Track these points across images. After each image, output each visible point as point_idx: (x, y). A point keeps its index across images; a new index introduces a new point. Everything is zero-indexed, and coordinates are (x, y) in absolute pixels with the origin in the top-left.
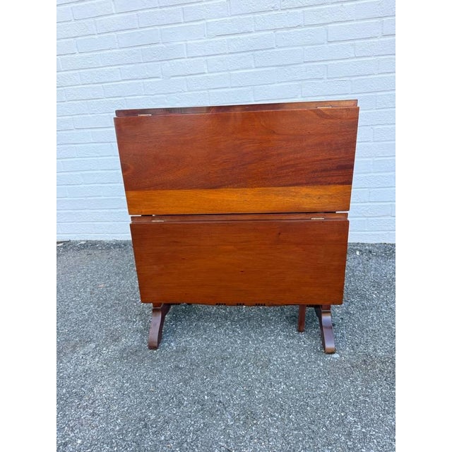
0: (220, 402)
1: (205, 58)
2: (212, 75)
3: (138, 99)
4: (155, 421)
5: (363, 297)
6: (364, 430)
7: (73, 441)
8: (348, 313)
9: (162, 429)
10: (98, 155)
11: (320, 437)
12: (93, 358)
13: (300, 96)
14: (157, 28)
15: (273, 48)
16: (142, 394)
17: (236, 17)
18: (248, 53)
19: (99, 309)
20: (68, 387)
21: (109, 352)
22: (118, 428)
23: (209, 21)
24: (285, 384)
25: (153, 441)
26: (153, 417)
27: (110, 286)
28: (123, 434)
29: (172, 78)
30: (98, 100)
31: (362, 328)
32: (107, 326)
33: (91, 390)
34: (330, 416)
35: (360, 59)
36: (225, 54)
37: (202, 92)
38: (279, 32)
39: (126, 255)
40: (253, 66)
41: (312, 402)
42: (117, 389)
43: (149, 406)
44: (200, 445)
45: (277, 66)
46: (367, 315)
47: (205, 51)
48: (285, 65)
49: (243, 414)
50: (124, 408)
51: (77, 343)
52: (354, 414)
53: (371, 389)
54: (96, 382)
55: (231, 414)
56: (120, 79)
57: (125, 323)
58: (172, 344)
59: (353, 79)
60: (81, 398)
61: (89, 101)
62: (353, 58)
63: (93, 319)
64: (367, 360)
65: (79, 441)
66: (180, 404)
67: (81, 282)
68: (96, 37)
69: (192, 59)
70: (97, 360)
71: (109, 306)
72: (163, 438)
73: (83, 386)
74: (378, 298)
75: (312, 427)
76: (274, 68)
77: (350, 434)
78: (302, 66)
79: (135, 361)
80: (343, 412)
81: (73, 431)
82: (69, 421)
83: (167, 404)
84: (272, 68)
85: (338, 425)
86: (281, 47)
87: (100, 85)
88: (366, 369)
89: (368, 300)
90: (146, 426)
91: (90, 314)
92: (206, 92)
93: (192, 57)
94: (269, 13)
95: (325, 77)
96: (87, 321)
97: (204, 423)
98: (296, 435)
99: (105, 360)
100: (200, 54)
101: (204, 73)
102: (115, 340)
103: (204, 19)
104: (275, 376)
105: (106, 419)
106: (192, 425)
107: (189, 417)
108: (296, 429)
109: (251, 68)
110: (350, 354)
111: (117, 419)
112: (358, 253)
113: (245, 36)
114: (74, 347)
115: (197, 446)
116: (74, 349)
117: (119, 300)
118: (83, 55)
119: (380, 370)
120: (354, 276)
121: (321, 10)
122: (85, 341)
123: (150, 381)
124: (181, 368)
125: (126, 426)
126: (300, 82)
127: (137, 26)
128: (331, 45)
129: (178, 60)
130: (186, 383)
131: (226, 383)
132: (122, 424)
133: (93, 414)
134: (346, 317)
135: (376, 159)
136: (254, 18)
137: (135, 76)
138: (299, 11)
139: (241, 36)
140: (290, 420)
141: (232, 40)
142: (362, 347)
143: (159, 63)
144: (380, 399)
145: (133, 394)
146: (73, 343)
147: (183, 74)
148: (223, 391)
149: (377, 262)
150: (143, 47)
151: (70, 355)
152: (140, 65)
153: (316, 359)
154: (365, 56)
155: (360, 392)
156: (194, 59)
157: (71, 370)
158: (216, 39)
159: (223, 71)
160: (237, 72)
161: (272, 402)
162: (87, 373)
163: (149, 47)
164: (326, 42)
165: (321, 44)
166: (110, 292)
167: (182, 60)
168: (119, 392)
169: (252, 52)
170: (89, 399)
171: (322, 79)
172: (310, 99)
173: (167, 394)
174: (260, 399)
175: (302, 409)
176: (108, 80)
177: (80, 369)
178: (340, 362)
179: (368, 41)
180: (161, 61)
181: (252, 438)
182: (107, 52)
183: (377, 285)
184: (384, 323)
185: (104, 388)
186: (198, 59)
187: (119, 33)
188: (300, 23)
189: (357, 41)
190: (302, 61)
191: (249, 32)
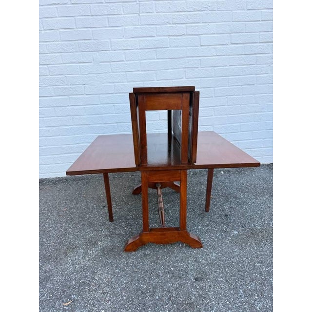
0: (182, 270)
1: (124, 51)
2: (128, 62)
3: (75, 77)
4: (147, 289)
5: (236, 198)
6: (267, 269)
8: (232, 208)
9: (154, 292)
10: (43, 116)
11: (247, 278)
12: (84, 258)
13: (185, 78)
14: (89, 29)
15: (168, 47)
16: (130, 275)
17: (144, 26)
18: (153, 50)
19: (70, 226)
20: (75, 280)
21: (93, 253)
22: (125, 298)
23: (126, 27)
24: (215, 253)
25: (152, 300)
26: (145, 287)
27: (71, 209)
28: (130, 301)
29: (101, 64)
30: (44, 77)
31: (243, 215)
32: (83, 236)
33: (94, 279)
34: (247, 266)
35: (219, 57)
36: (137, 49)
37: (122, 73)
38: (171, 37)
39: (70, 187)
40: (156, 58)
41: (234, 260)
42: (111, 274)
43: (139, 280)
44: (182, 297)
46: (242, 207)
47: (124, 46)
48: (176, 58)
49: (199, 274)
50: (122, 285)
51: (66, 250)
52: (259, 262)
53: (262, 247)
54: (94, 273)
55: (192, 275)
56: (62, 62)
57: (95, 232)
59: (216, 68)
60: (89, 285)
62: (215, 56)
63: (69, 232)
64: (253, 233)
66: (158, 276)
67: (46, 209)
68: (43, 32)
69: (114, 51)
70: (87, 259)
71: (77, 222)
72: (157, 298)
73: (86, 277)
74: (244, 197)
75: (240, 273)
76: (169, 60)
77: (261, 273)
78: (186, 59)
79: (115, 255)
80: (252, 262)
81: (94, 306)
82: (88, 301)
83: (150, 277)
84: (167, 60)
85: (253, 270)
86: (173, 47)
87: (46, 66)
88: (255, 237)
89: (240, 199)
90: (142, 293)
91: (66, 230)
92: (124, 73)
93: (115, 50)
94: (165, 25)
95: (199, 66)
96: (65, 234)
97: (178, 284)
98: (234, 279)
99: (93, 258)
100: (120, 49)
101: (123, 61)
102: (94, 244)
103: (122, 26)
104: (207, 250)
106: (172, 286)
107: (167, 282)
108: (232, 276)
109: (154, 59)
110: (243, 230)
111: (122, 293)
112: (222, 172)
113: (150, 38)
114: (65, 253)
115: (181, 297)
116: (66, 254)
117: (82, 218)
119: (262, 237)
120: (225, 186)
121: (197, 26)
122: (73, 248)
123: (132, 266)
124: (148, 255)
125: (130, 296)
126: (185, 69)
127: (75, 27)
128: (202, 47)
129: (104, 52)
130: (155, 262)
131: (180, 258)
132: (127, 295)
133: (104, 293)
134: (232, 210)
135: (229, 116)
136: (156, 27)
137: (74, 61)
138: (184, 26)
139: (147, 39)
140: (227, 272)
141: (141, 40)
142: (247, 226)
143: (91, 53)
144: (268, 252)
145: (125, 276)
146: (63, 251)
147: (109, 60)
148: (181, 263)
149: (235, 177)
150: (79, 42)
151: (65, 259)
152: (77, 53)
153: (226, 236)
154: (221, 55)
155: (256, 250)
156: (116, 51)
157: (71, 268)
158: (131, 39)
159: (136, 60)
160: (146, 61)
161: (212, 264)
162: (84, 268)
163: (84, 41)
164: (199, 45)
165: (197, 46)
166: (72, 213)
167: (107, 52)
168: (114, 276)
169: (154, 49)
170: (96, 284)
171: (197, 67)
172: (191, 79)
173: (147, 271)
174: (204, 264)
175: (230, 265)
176: (52, 63)
177: (78, 267)
178: (239, 236)
179: (224, 46)
180: (92, 51)
181: (210, 286)
182: (52, 43)
183: (241, 190)
184: (254, 211)
185: (102, 276)
186: (119, 51)
187: (61, 30)
188: (185, 33)
189: (217, 46)
190: (186, 56)
191: (152, 36)
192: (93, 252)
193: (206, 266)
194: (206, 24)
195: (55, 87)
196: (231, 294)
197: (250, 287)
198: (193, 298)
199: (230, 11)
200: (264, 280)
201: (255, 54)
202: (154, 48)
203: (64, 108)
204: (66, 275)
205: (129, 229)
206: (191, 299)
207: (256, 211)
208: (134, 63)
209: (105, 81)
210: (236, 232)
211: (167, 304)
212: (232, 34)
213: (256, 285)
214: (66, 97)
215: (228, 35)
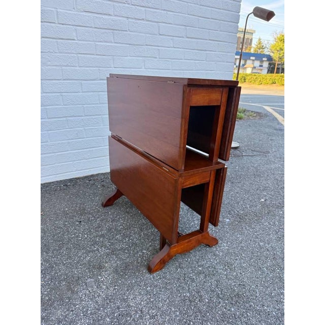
0: (209, 267)
1: (75, 27)
2: (80, 42)
4: (192, 296)
11: (261, 257)
13: (143, 67)
15: (127, 31)
18: (110, 31)
22: (178, 313)
26: (188, 294)
28: (185, 314)
32: (78, 263)
33: (129, 306)
34: (255, 247)
35: (176, 49)
36: (91, 27)
37: (72, 55)
38: (130, 20)
40: (113, 41)
41: (243, 245)
42: (146, 295)
43: (178, 290)
44: (226, 291)
45: (130, 44)
47: (75, 21)
48: (134, 45)
49: (225, 266)
53: (254, 228)
54: (124, 300)
55: (220, 269)
57: (91, 254)
58: (144, 251)
60: (129, 315)
62: (172, 47)
64: (241, 218)
69: (62, 26)
71: (57, 248)
73: (118, 308)
75: (254, 255)
77: (268, 250)
78: (145, 47)
79: (134, 273)
80: (256, 242)
83: (186, 284)
84: (126, 45)
85: (261, 249)
86: (132, 31)
88: (244, 221)
90: (190, 301)
92: (75, 55)
93: (63, 24)
94: (124, 5)
95: (158, 57)
97: (215, 281)
98: (253, 261)
99: (111, 284)
100: (70, 23)
101: (74, 40)
102: (100, 268)
105: (164, 314)
106: (212, 285)
107: (205, 282)
108: (251, 259)
110: (232, 217)
111: (171, 309)
113: (106, 17)
116: (72, 290)
117: (60, 241)
119: (249, 219)
121: (156, 12)
123: (160, 278)
126: (144, 58)
128: (161, 37)
130: (181, 267)
131: (199, 257)
132: (178, 310)
136: (114, 5)
138: (143, 9)
139: (104, 16)
140: (245, 257)
141: (97, 17)
142: (232, 212)
144: (261, 231)
145: (161, 291)
147: (54, 37)
148: (204, 261)
151: (75, 296)
154: (178, 48)
155: (252, 232)
156: (65, 26)
157: (92, 305)
159: (90, 41)
160: (102, 44)
162: (109, 299)
164: (158, 34)
165: (156, 35)
167: (52, 24)
168: (150, 295)
169: (112, 31)
170: (136, 312)
171: (156, 58)
172: (150, 70)
173: (179, 279)
174: (223, 255)
177: (99, 300)
178: (232, 223)
179: (180, 39)
181: (241, 273)
185: (137, 299)
188: (144, 17)
189: (174, 38)
190: (145, 44)
191: (110, 15)
192: (106, 277)
193: (225, 257)
194: (165, 12)
196: (261, 275)
197: (269, 264)
199: (186, 3)
201: (206, 50)
202: (112, 29)
204: (91, 314)
205: (129, 240)
206: (234, 290)
208: (88, 44)
209: (49, 63)
210: (228, 220)
212: (188, 28)
213: (271, 261)
215: (183, 27)
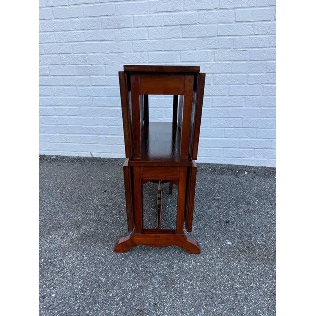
0: (150, 272)
1: (147, 28)
2: (151, 41)
3: (97, 55)
4: (105, 283)
5: (248, 204)
6: (246, 294)
7: (49, 295)
8: (238, 214)
9: (111, 288)
10: (66, 95)
11: (217, 297)
12: (63, 238)
13: (213, 60)
14: (112, 3)
15: (196, 24)
16: (96, 264)
18: (178, 27)
19: (66, 205)
20: (45, 258)
21: (73, 235)
22: (80, 287)
24: (194, 261)
25: (104, 296)
26: (104, 280)
27: (74, 188)
28: (83, 291)
29: (122, 42)
30: (68, 55)
31: (247, 225)
32: (72, 217)
33: (61, 261)
34: (224, 284)
35: (258, 36)
36: (161, 26)
37: (144, 53)
38: (200, 12)
39: (85, 167)
40: (181, 36)
41: (212, 274)
42: (79, 260)
43: (101, 273)
44: (136, 300)
45: (198, 37)
46: (251, 216)
47: (147, 23)
48: (204, 37)
49: (165, 281)
50: (84, 273)
51: (51, 228)
52: (240, 283)
53: (252, 266)
54: (64, 255)
55: (157, 280)
56: (84, 40)
57: (85, 215)
58: (118, 231)
59: (252, 50)
60: (54, 266)
61: (61, 55)
62: (252, 35)
63: (62, 211)
64: (250, 247)
65: (54, 295)
66: (123, 272)
67: (54, 185)
68: (67, 7)
69: (137, 28)
70: (65, 240)
71: (74, 203)
72: (111, 295)
73: (55, 258)
74: (259, 205)
75: (212, 290)
76: (196, 39)
77: (236, 296)
78: (216, 38)
79: (92, 242)
80: (232, 281)
81: (49, 288)
82: (47, 281)
83: (113, 272)
84: (194, 39)
85: (229, 290)
86: (202, 24)
87: (70, 44)
88: (249, 253)
89: (252, 206)
90: (99, 286)
91: (60, 208)
92: (146, 53)
93: (137, 27)
95: (232, 47)
96: (58, 212)
97: (139, 286)
98: (201, 295)
99: (71, 240)
100: (143, 25)
101: (145, 39)
102: (78, 227)
105: (72, 281)
106: (131, 287)
107: (129, 281)
108: (201, 292)
109: (179, 37)
110: (238, 242)
111: (79, 281)
112: (246, 173)
113: (176, 13)
114: (49, 230)
115: (134, 301)
116: (49, 232)
117: (80, 199)
118: (57, 20)
119: (258, 254)
120: (243, 189)
122: (57, 227)
123: (102, 256)
125: (86, 286)
126: (214, 50)
127: (98, 2)
128: (237, 24)
129: (127, 29)
130: (127, 258)
131: (154, 259)
132: (83, 285)
133: (63, 277)
134: (237, 217)
135: (263, 108)
137: (96, 38)
139: (173, 14)
140: (197, 286)
141: (167, 16)
142: (247, 238)
143: (113, 30)
144: (257, 273)
145: (91, 265)
146: (48, 228)
147: (130, 39)
148: (152, 264)
149: (259, 180)
150: (102, 18)
152: (99, 30)
153: (216, 245)
154: (260, 34)
156: (139, 28)
158: (156, 14)
159: (159, 39)
160: (170, 40)
161: (185, 273)
163: (107, 17)
164: (234, 22)
165: (231, 23)
166: (74, 193)
167: (130, 29)
168: (81, 263)
169: (180, 26)
170: (60, 267)
171: (229, 48)
172: (220, 62)
175: (205, 279)
176: (75, 40)
178: (231, 247)
179: (264, 23)
180: (114, 28)
181: (171, 297)
182: (76, 19)
183: (258, 196)
184: (262, 222)
186: (142, 28)
187: (85, 6)
188: (217, 6)
189: (256, 23)
190: (216, 35)
191: (179, 11)
193: (177, 274)
195: (77, 66)
197: (215, 309)
198: (147, 304)
200: (236, 306)
202: (181, 25)
203: (85, 87)
205: (118, 218)
206: (144, 305)
207: (266, 222)
208: (157, 42)
209: (126, 61)
210: (229, 243)
211: (118, 304)
213: (224, 309)
214: (87, 77)
215: (272, 8)
